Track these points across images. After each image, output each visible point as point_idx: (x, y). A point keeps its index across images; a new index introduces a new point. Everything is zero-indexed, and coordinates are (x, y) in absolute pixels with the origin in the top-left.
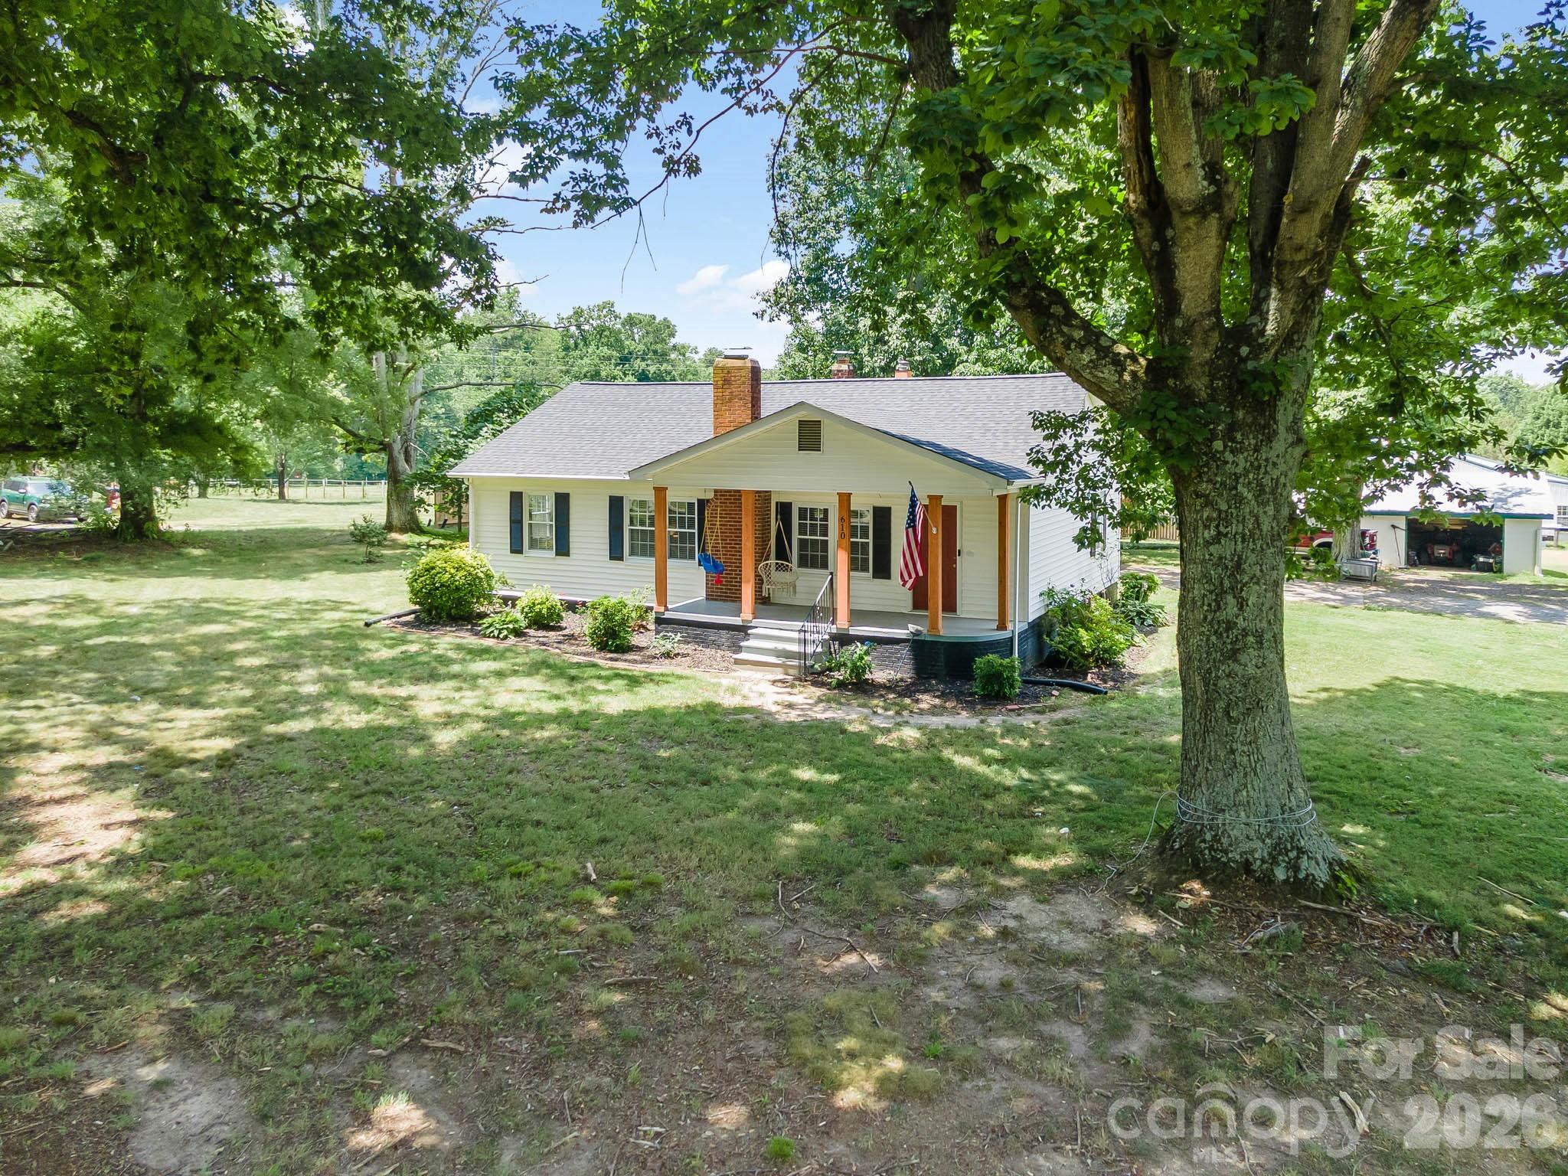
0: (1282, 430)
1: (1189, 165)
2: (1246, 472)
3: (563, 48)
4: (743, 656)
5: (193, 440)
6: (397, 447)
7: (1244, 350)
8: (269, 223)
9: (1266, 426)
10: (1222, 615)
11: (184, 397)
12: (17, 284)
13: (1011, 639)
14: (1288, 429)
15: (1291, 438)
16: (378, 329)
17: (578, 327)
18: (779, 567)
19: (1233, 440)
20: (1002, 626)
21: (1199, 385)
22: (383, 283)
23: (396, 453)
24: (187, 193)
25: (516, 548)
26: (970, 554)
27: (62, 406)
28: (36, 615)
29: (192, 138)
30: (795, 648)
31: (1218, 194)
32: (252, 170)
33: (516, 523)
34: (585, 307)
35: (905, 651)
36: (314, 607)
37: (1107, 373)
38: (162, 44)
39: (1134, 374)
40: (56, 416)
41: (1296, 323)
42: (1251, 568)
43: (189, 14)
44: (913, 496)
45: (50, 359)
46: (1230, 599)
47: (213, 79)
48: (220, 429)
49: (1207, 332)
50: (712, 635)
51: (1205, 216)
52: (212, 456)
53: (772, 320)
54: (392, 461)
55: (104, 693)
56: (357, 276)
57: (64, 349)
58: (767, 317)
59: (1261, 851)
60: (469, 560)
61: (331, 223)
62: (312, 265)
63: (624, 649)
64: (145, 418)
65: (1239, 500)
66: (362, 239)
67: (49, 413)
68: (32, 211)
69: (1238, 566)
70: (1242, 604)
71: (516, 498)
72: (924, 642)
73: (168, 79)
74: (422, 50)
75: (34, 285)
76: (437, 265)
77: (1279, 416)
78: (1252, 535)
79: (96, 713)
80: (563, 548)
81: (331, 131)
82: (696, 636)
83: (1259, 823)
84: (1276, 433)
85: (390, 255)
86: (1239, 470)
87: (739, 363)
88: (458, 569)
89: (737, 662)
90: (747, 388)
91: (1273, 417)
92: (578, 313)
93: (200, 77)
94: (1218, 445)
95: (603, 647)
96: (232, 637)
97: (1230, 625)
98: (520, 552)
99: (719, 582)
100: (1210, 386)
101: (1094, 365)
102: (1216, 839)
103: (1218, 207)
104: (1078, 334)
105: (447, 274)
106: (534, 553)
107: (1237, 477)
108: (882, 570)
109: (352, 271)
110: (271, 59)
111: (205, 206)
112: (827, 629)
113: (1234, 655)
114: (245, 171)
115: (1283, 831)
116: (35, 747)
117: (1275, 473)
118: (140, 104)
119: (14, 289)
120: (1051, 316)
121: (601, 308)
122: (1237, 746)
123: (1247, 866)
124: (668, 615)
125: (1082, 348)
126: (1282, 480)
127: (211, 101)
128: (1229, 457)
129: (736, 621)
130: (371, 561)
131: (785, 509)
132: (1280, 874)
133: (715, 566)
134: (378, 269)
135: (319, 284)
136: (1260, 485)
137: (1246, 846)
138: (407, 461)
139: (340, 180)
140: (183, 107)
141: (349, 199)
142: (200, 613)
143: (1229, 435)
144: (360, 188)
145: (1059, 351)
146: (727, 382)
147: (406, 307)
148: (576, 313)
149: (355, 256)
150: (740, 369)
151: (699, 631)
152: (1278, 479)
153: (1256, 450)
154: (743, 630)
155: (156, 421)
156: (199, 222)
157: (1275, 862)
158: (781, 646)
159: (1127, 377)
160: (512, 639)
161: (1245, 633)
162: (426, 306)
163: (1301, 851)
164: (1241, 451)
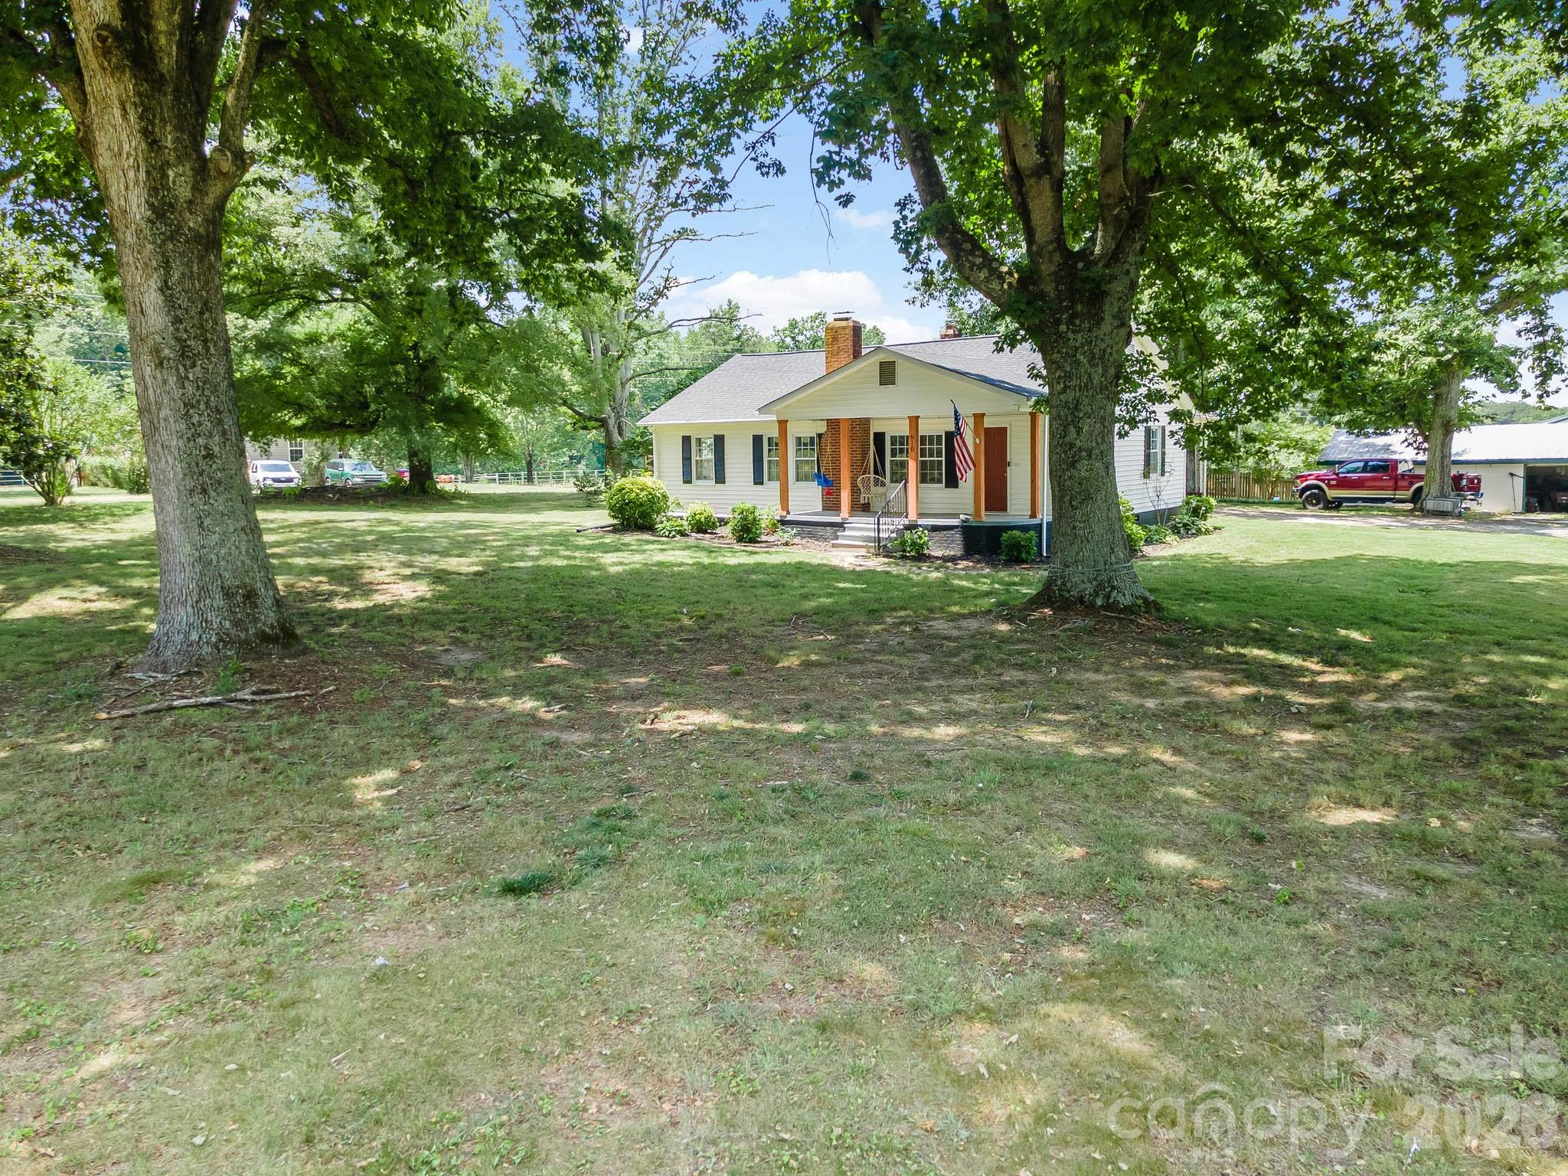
0: (1107, 317)
1: (1025, 145)
2: (1083, 345)
3: (682, 92)
4: (839, 541)
5: (457, 417)
6: (612, 422)
7: (1080, 265)
8: (492, 220)
9: (1097, 314)
10: (1067, 439)
11: (453, 386)
12: (336, 300)
13: (1041, 525)
14: (1114, 317)
15: (1116, 323)
16: (564, 292)
17: (793, 338)
18: (876, 482)
19: (1074, 324)
20: (1033, 515)
21: (1049, 288)
22: (566, 261)
23: (611, 427)
24: (446, 203)
25: (687, 480)
26: (1017, 465)
27: (369, 389)
28: (362, 526)
29: (449, 169)
30: (872, 534)
31: (1047, 161)
32: (483, 189)
33: (687, 459)
34: (798, 319)
35: (958, 536)
36: (543, 524)
37: (995, 285)
38: (431, 115)
39: (1010, 284)
40: (365, 397)
41: (1118, 246)
42: (1085, 407)
43: (444, 99)
44: (956, 412)
45: (360, 356)
46: (1072, 429)
47: (460, 134)
48: (478, 411)
49: (1051, 253)
50: (820, 530)
51: (1040, 178)
52: (472, 430)
53: (922, 305)
54: (608, 435)
55: (409, 552)
56: (548, 256)
57: (368, 349)
58: (918, 304)
59: (1089, 589)
60: (650, 484)
61: (530, 219)
62: (520, 248)
63: (753, 541)
64: (424, 401)
65: (1078, 363)
66: (551, 230)
67: (360, 393)
68: (347, 240)
69: (1076, 408)
70: (1079, 431)
71: (686, 440)
72: (971, 527)
73: (435, 136)
74: (624, 91)
75: (347, 300)
76: (598, 246)
77: (1106, 308)
78: (1086, 386)
79: (403, 558)
80: (720, 478)
81: (530, 161)
82: (810, 533)
83: (1091, 573)
84: (1102, 319)
85: (568, 240)
86: (1078, 344)
87: (844, 323)
88: (642, 490)
89: (834, 546)
90: (850, 343)
91: (1101, 308)
92: (793, 325)
93: (453, 132)
94: (1063, 328)
95: (740, 540)
96: (486, 535)
97: (1072, 446)
98: (690, 482)
99: (828, 493)
100: (1056, 289)
101: (987, 280)
102: (1064, 584)
103: (1048, 172)
104: (979, 260)
105: (605, 252)
106: (700, 482)
107: (1077, 349)
108: (952, 482)
109: (544, 252)
110: (489, 119)
111: (457, 212)
112: (901, 522)
113: (1073, 465)
114: (478, 189)
115: (1104, 577)
116: (370, 568)
117: (1103, 346)
118: (420, 153)
119: (334, 304)
120: (963, 250)
121: (814, 319)
122: (1077, 524)
123: (1081, 600)
124: (789, 518)
125: (980, 269)
126: (1109, 350)
127: (460, 146)
128: (1070, 335)
129: (838, 519)
130: (589, 506)
131: (880, 437)
132: (1099, 602)
133: (826, 481)
134: (561, 250)
135: (525, 260)
136: (1092, 353)
137: (1083, 586)
138: (620, 434)
139: (534, 191)
140: (443, 152)
141: (540, 203)
142: (463, 525)
143: (1070, 321)
144: (547, 195)
145: (967, 272)
146: (835, 339)
147: (581, 275)
148: (791, 325)
149: (546, 242)
150: (844, 328)
151: (810, 529)
152: (1104, 350)
153: (1090, 330)
154: (840, 526)
155: (432, 403)
156: (453, 221)
157: (1097, 595)
158: (866, 534)
159: (1006, 286)
160: (678, 537)
161: (1080, 450)
162: (593, 274)
163: (1113, 588)
164: (1079, 332)
